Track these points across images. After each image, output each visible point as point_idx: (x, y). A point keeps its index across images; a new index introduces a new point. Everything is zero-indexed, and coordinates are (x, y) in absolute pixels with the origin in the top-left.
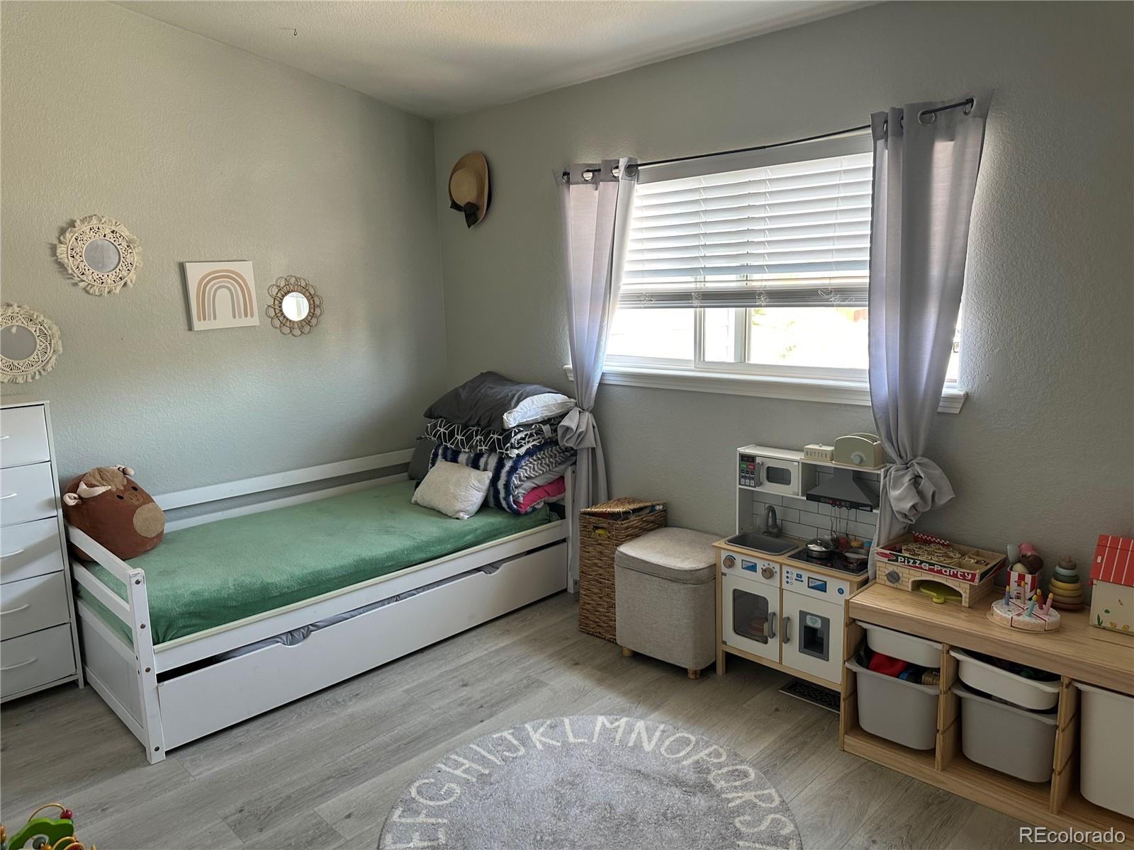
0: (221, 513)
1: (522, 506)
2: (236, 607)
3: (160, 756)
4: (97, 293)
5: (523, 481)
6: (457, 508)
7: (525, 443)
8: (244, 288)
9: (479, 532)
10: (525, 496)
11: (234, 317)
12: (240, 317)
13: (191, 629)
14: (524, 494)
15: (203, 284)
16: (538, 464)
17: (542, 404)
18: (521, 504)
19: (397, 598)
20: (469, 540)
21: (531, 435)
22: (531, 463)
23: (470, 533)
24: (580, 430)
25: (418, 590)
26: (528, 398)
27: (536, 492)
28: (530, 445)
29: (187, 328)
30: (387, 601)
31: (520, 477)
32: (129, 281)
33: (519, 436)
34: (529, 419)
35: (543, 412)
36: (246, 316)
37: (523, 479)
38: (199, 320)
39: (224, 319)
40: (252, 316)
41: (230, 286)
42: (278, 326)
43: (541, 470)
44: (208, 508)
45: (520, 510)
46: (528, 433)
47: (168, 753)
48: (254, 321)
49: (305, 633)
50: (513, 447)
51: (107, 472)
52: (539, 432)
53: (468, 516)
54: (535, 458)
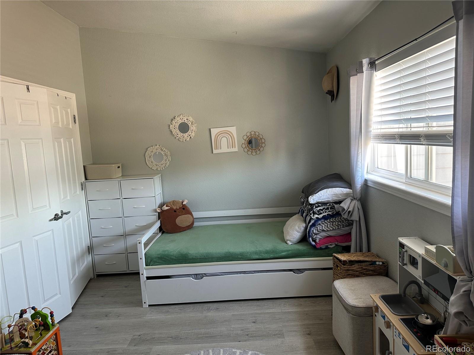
0: (220, 222)
1: (318, 244)
2: (175, 259)
3: (146, 306)
4: (182, 141)
5: (319, 231)
6: (287, 238)
7: (323, 212)
8: (232, 137)
9: (290, 252)
10: (320, 239)
11: (228, 148)
12: (230, 148)
13: (159, 263)
14: (320, 238)
15: (217, 136)
16: (330, 224)
17: (332, 193)
18: (318, 243)
19: (244, 272)
20: (283, 255)
21: (328, 209)
22: (326, 223)
23: (285, 251)
24: (349, 210)
25: (255, 272)
26: (325, 190)
27: (328, 239)
28: (326, 214)
29: (212, 153)
30: (239, 273)
31: (317, 229)
32: (192, 136)
33: (318, 209)
34: (322, 200)
35: (333, 197)
36: (233, 148)
37: (319, 230)
38: (215, 149)
39: (224, 149)
40: (235, 148)
41: (227, 136)
42: (246, 151)
43: (332, 227)
44: (217, 219)
45: (317, 246)
46: (326, 207)
47: (149, 306)
48: (236, 149)
49: (201, 276)
50: (314, 213)
51: (176, 202)
52: (333, 208)
53: (291, 243)
54: (328, 221)
